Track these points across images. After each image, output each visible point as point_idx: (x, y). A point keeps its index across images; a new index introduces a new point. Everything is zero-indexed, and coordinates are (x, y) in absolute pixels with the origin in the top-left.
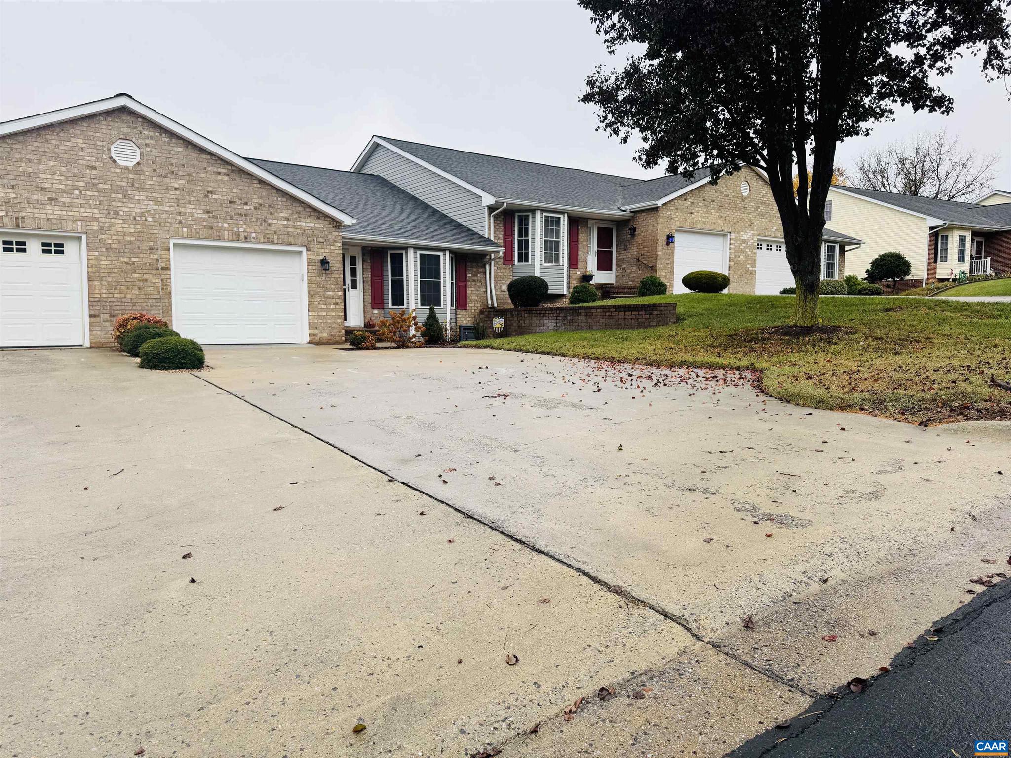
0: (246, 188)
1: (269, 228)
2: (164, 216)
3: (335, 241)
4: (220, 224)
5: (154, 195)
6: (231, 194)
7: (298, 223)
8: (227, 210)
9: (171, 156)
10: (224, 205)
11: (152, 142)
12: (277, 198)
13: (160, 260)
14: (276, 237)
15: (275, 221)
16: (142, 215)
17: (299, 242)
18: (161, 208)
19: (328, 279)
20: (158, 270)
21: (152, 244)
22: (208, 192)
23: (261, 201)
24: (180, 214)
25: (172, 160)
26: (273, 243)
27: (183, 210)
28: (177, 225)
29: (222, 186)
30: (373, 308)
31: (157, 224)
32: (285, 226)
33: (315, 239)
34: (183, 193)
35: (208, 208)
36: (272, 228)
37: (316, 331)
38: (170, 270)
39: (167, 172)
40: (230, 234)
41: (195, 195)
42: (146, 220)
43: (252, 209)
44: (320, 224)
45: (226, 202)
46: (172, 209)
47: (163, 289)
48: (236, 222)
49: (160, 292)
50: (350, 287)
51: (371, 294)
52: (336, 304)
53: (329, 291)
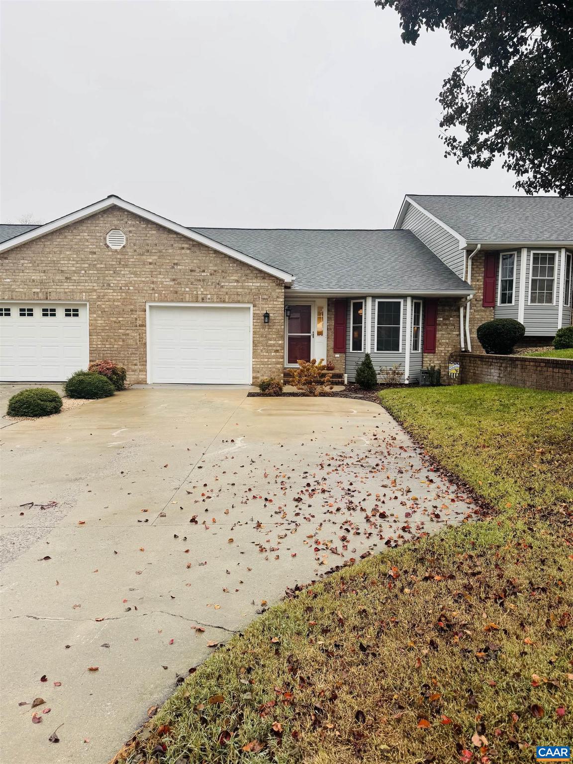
0: (204, 258)
1: (222, 290)
2: (141, 285)
3: (278, 297)
4: (183, 289)
5: (135, 269)
6: (192, 264)
7: (246, 284)
8: (188, 277)
9: (147, 238)
10: (186, 274)
11: (134, 229)
12: (229, 264)
13: (138, 319)
14: (227, 297)
15: (227, 284)
16: (126, 285)
17: (246, 300)
18: (139, 279)
19: (270, 330)
20: (137, 326)
21: (132, 307)
22: (174, 264)
23: (215, 268)
24: (153, 282)
25: (148, 242)
26: (224, 302)
27: (155, 280)
28: (151, 292)
29: (185, 258)
30: (335, 352)
31: (136, 291)
32: (235, 287)
33: (260, 297)
34: (156, 266)
35: (174, 277)
36: (224, 290)
37: (259, 375)
38: (145, 326)
39: (144, 251)
40: (190, 296)
41: (164, 267)
42: (129, 289)
43: (209, 275)
44: (266, 284)
45: (188, 271)
46: (148, 279)
47: (140, 341)
48: (196, 286)
49: (137, 343)
50: (316, 334)
51: (333, 340)
52: (277, 351)
53: (271, 340)
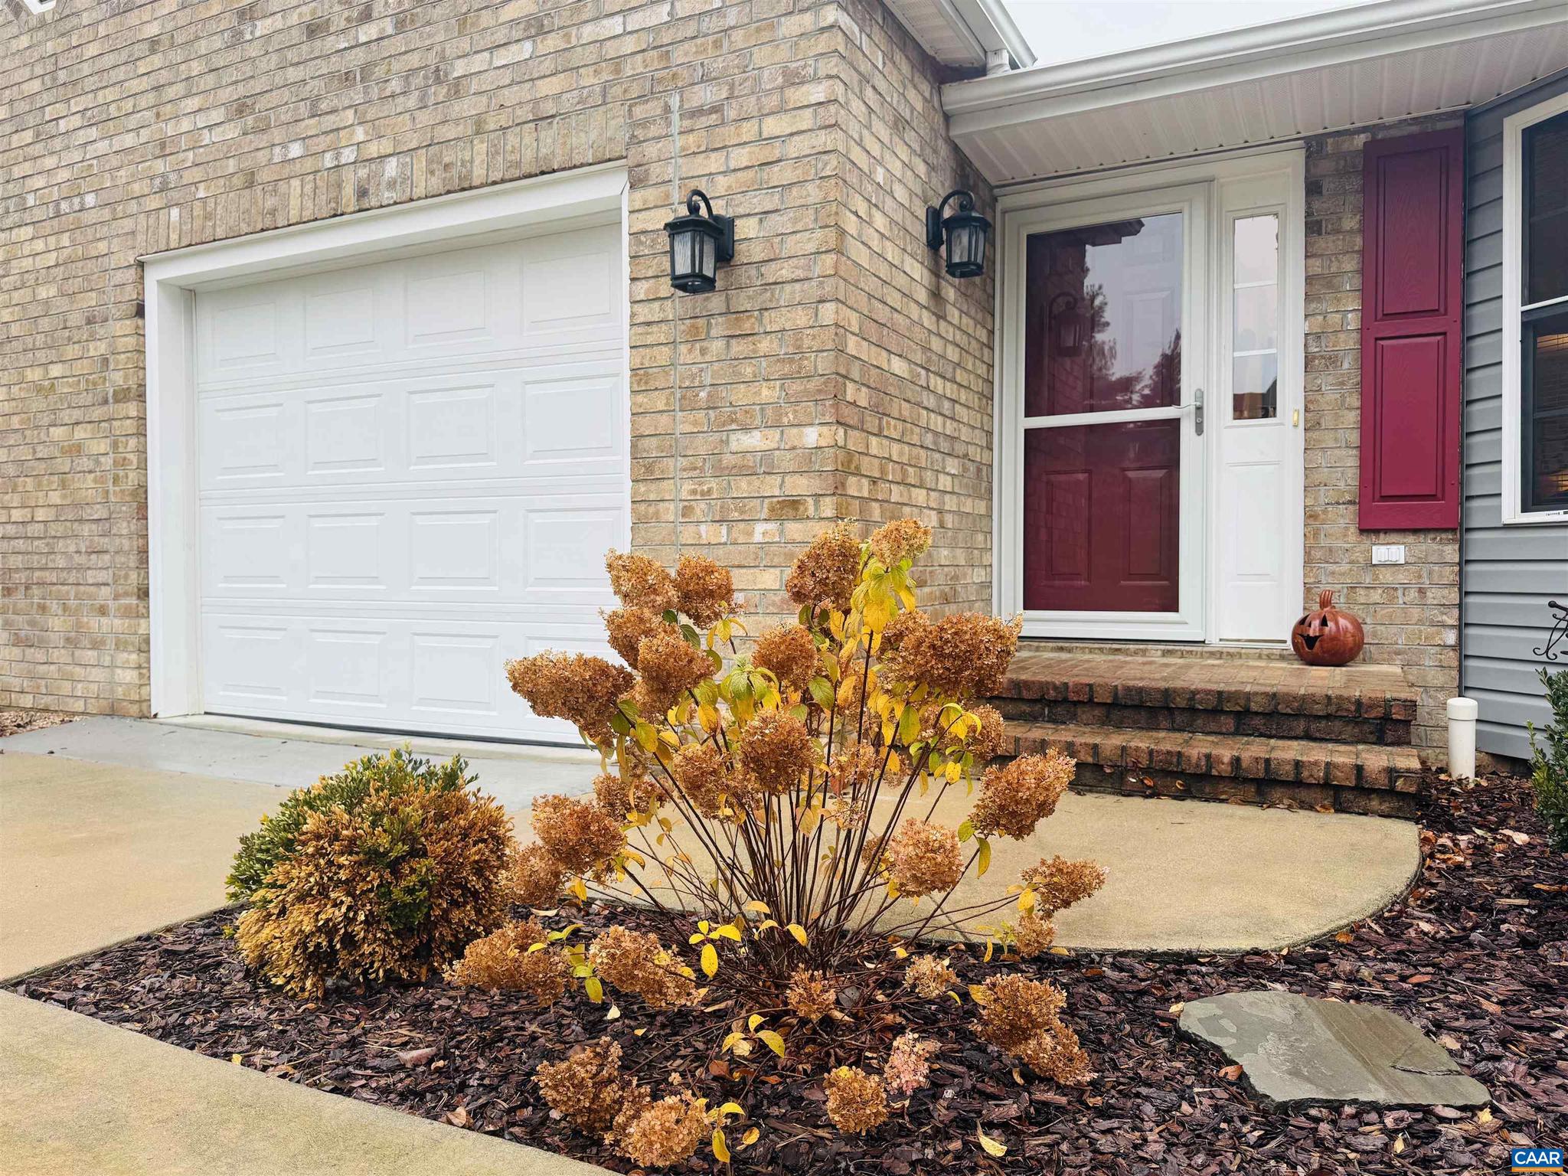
1: (457, 107)
2: (123, 175)
4: (277, 154)
5: (101, 97)
7: (587, 30)
8: (300, 73)
10: (291, 56)
13: (116, 359)
14: (480, 150)
16: (74, 190)
17: (592, 144)
18: (117, 143)
19: (738, 348)
20: (106, 402)
21: (93, 299)
24: (163, 148)
26: (465, 191)
27: (170, 130)
28: (154, 203)
30: (1370, 528)
31: (106, 214)
33: (675, 101)
34: (172, 54)
35: (242, 90)
36: (466, 107)
38: (141, 397)
40: (308, 188)
41: (203, 47)
42: (82, 207)
45: (296, 36)
46: (145, 135)
48: (330, 122)
49: (107, 492)
50: (1221, 407)
51: (1354, 437)
52: (789, 508)
53: (746, 429)
